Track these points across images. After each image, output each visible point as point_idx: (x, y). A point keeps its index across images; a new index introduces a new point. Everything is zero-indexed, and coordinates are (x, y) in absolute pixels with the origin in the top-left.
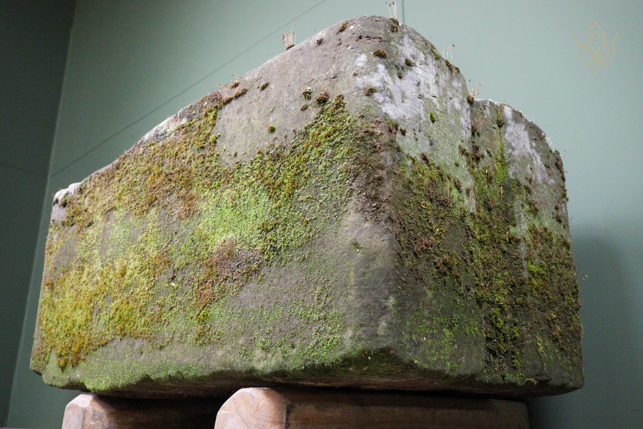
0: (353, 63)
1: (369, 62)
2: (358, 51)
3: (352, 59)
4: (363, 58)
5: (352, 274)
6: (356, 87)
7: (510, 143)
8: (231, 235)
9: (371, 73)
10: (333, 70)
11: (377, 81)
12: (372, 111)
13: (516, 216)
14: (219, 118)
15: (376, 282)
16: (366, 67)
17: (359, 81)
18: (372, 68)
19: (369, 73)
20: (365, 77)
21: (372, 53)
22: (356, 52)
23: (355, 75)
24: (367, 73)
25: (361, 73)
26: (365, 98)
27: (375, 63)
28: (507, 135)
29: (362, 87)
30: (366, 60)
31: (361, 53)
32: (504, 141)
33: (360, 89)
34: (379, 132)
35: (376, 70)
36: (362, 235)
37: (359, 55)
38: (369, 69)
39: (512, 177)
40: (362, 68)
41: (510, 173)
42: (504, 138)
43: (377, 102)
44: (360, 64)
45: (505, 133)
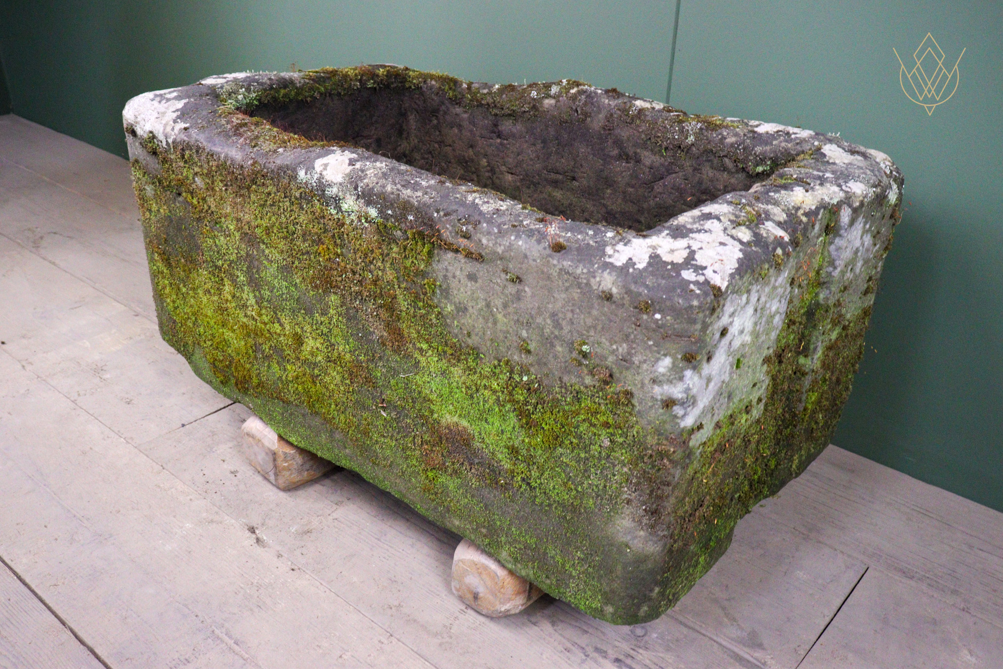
0: (653, 366)
1: (674, 367)
2: (662, 353)
3: (653, 360)
4: (667, 362)
5: (619, 567)
6: (652, 397)
7: (834, 260)
8: (464, 423)
9: (674, 381)
10: (623, 349)
11: (680, 392)
12: (668, 427)
13: (812, 347)
14: (439, 261)
15: (643, 579)
16: (669, 374)
17: (657, 390)
18: (677, 376)
19: (671, 382)
20: (666, 387)
21: (680, 357)
22: (659, 353)
23: (654, 381)
24: (670, 382)
25: (660, 381)
26: (661, 411)
27: (682, 370)
28: (832, 248)
29: (659, 397)
30: (670, 366)
31: (665, 355)
32: (826, 253)
33: (657, 400)
34: (672, 450)
35: (681, 379)
36: (636, 541)
37: (663, 357)
38: (672, 377)
39: (821, 302)
40: (663, 375)
41: (821, 296)
42: (828, 251)
43: (676, 417)
44: (661, 370)
45: (831, 243)
